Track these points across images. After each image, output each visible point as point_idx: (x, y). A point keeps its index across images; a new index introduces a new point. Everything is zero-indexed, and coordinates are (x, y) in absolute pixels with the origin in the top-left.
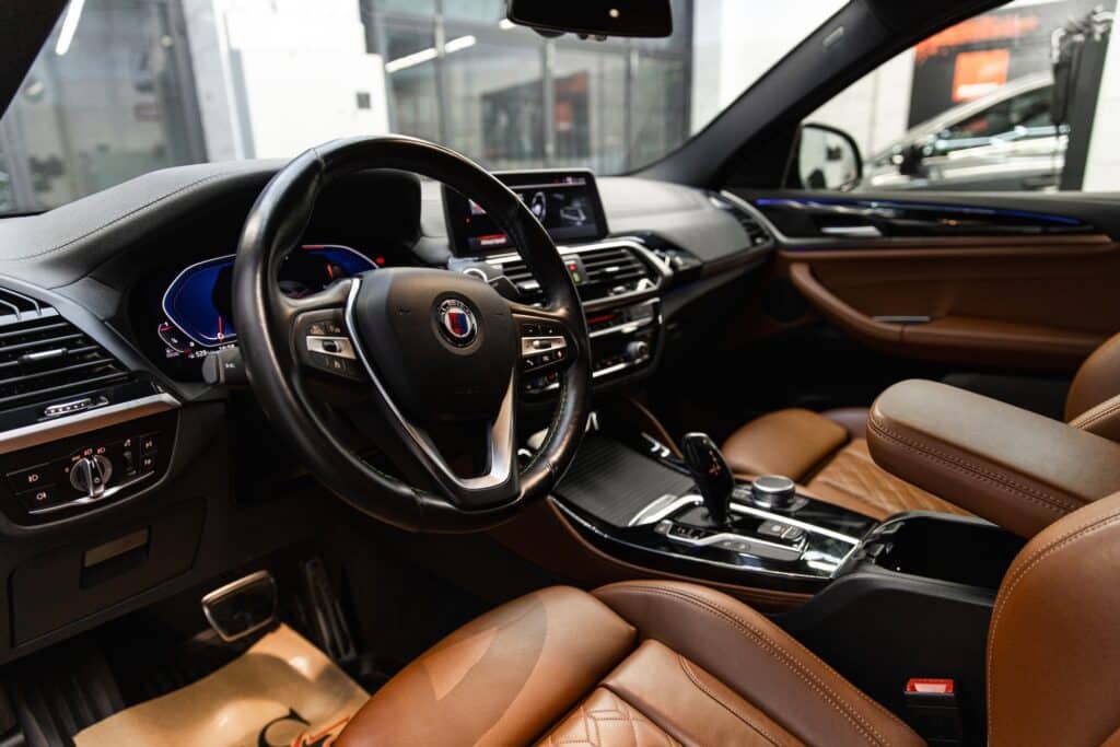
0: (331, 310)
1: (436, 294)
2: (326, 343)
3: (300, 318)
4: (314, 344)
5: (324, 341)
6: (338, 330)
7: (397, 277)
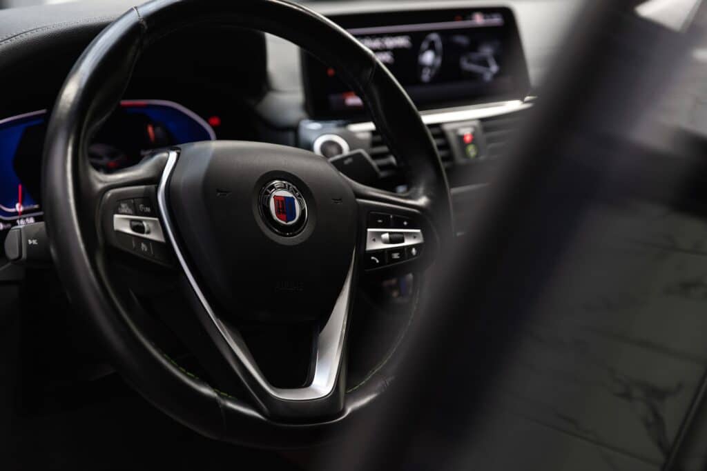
0: (143, 187)
2: (135, 224)
3: (109, 195)
4: (122, 223)
5: (132, 220)
6: (148, 210)
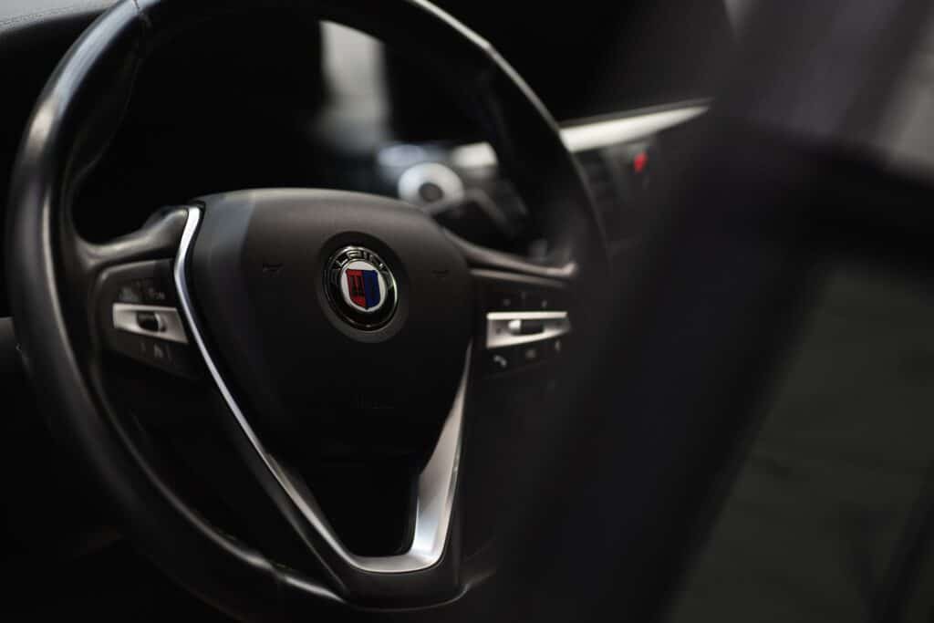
0: (152, 263)
1: (327, 238)
2: (143, 317)
3: (104, 276)
4: (125, 317)
5: (139, 313)
6: (162, 296)
7: (262, 208)
